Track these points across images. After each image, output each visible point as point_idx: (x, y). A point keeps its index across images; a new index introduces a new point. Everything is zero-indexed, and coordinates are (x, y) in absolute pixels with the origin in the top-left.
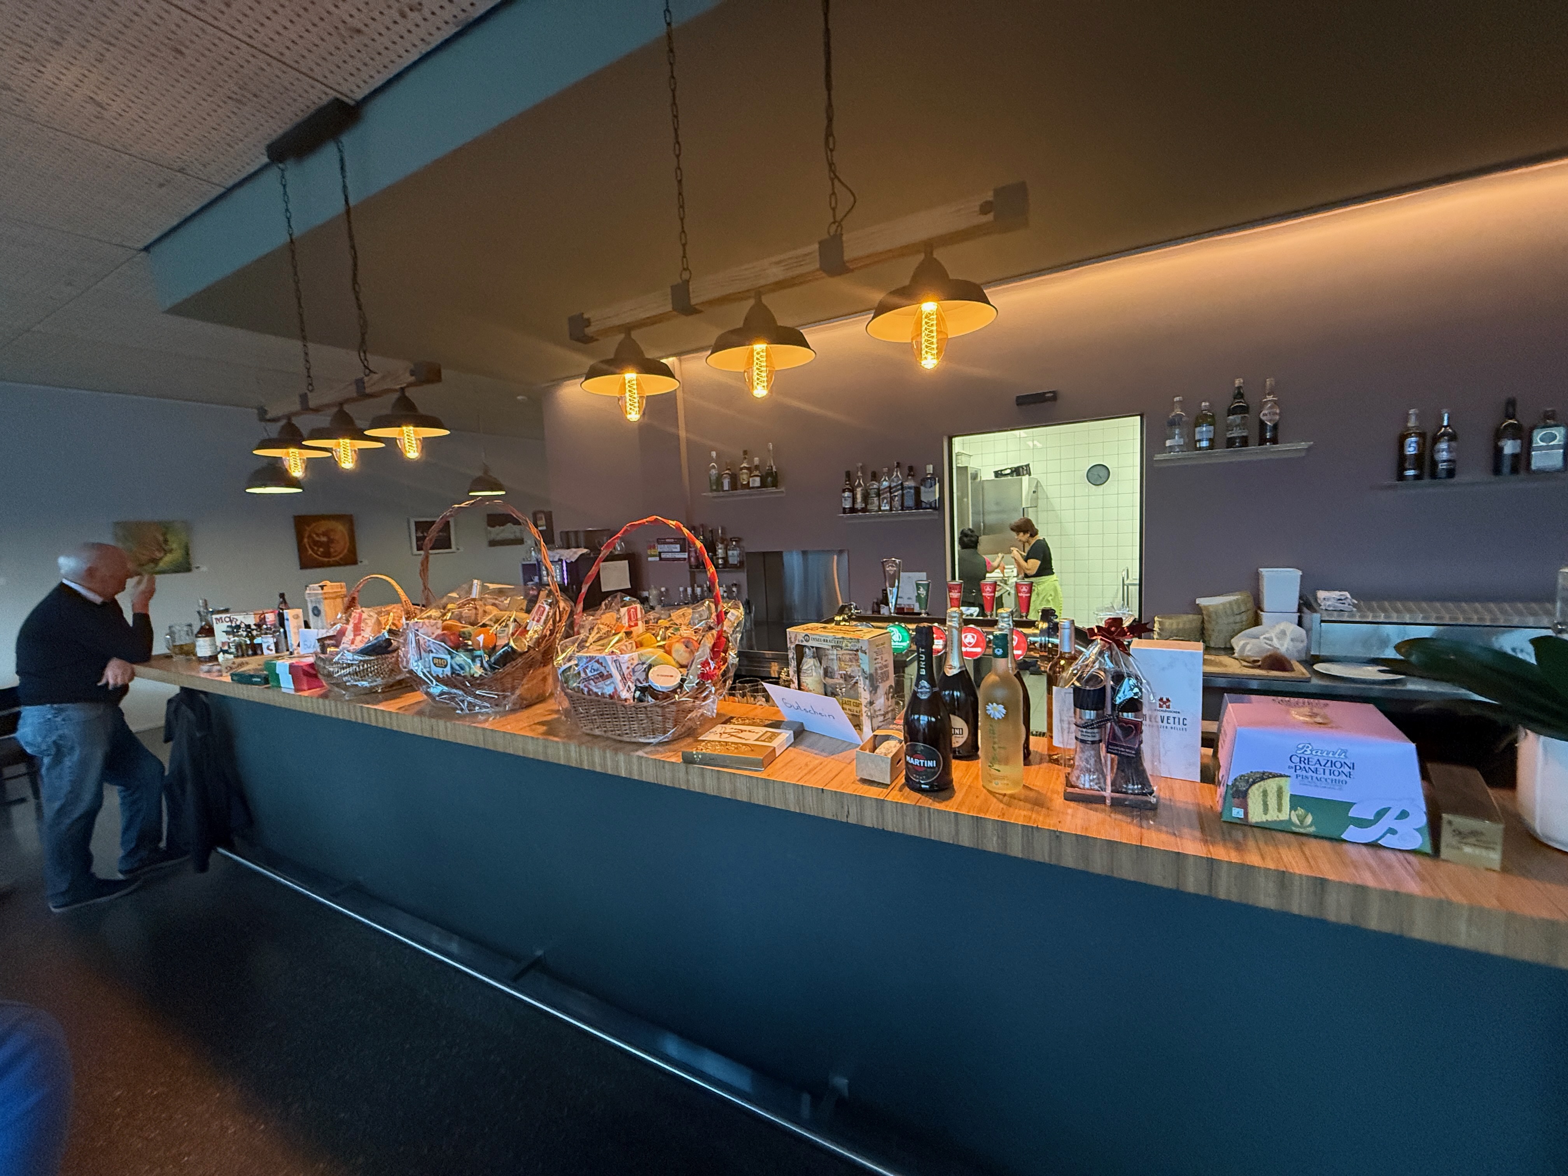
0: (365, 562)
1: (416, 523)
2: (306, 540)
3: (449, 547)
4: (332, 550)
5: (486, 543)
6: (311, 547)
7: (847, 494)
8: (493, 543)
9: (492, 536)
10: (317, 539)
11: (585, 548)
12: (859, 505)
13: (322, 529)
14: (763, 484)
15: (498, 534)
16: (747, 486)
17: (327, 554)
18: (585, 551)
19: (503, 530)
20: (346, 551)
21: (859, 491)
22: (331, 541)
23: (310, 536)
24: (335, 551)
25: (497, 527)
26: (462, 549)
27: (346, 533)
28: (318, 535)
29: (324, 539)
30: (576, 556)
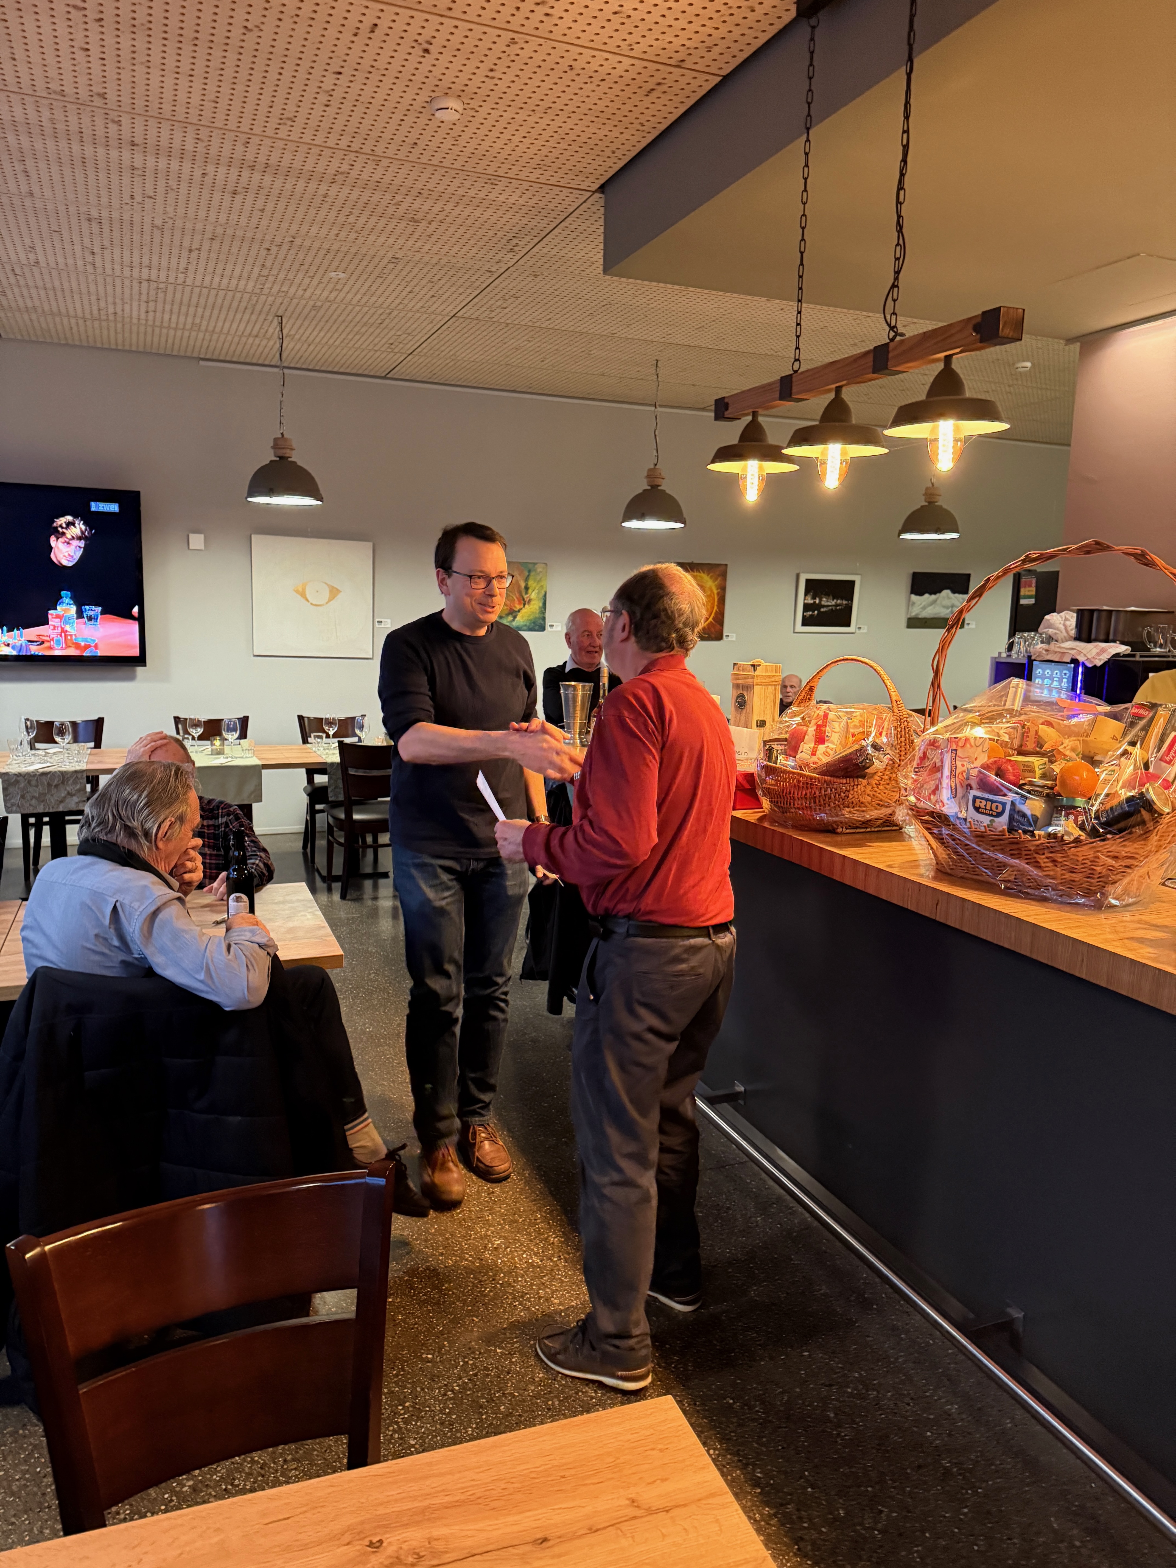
0: (731, 638)
1: (808, 581)
3: (848, 624)
5: (904, 623)
8: (914, 623)
9: (915, 612)
11: (1123, 643)
15: (924, 608)
18: (1123, 649)
19: (934, 602)
25: (927, 595)
26: (864, 630)
27: (715, 593)
30: (1105, 657)
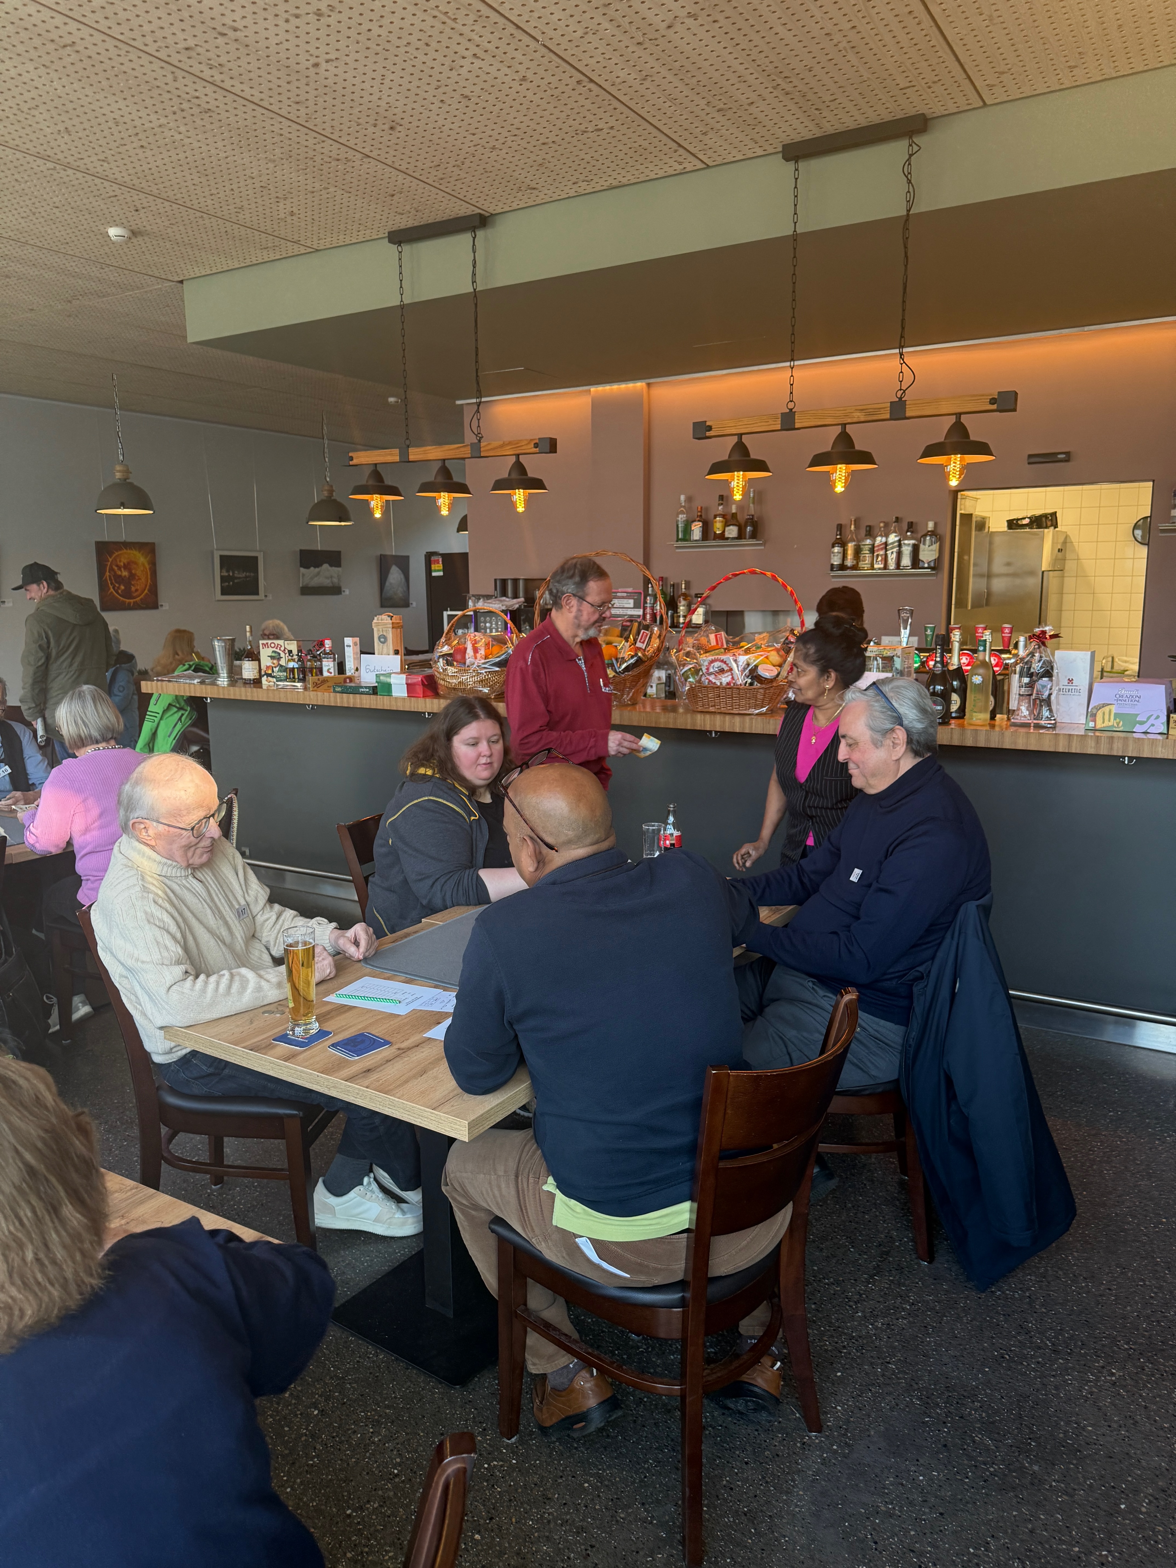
0: (166, 607)
1: (221, 557)
2: (108, 574)
3: (257, 593)
4: (133, 589)
5: (297, 590)
6: (112, 584)
7: (836, 549)
8: (307, 591)
9: (305, 581)
10: (119, 573)
11: (523, 598)
12: (849, 562)
13: (123, 561)
14: (741, 536)
15: (312, 578)
16: (722, 537)
17: (128, 594)
19: (318, 573)
20: (146, 591)
21: (851, 547)
22: (132, 576)
23: (111, 569)
24: (137, 590)
25: (312, 568)
26: (270, 598)
27: (147, 566)
28: (119, 568)
29: (125, 573)
30: (517, 606)
